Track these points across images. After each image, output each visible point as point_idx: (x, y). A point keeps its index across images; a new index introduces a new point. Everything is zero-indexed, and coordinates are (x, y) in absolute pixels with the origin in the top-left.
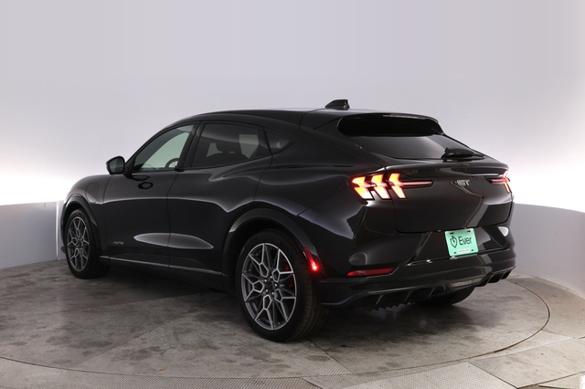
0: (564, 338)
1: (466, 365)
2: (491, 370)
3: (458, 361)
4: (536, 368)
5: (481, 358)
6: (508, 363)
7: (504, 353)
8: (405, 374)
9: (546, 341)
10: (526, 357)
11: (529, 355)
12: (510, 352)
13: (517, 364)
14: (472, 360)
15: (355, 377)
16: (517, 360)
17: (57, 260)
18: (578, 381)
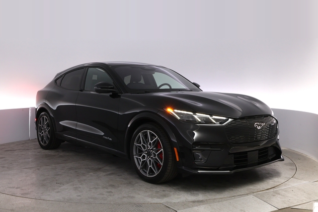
0: (305, 182)
1: (251, 196)
2: (265, 199)
3: (247, 194)
4: (289, 198)
5: (259, 193)
6: (274, 196)
7: (272, 190)
8: (219, 202)
9: (295, 184)
10: (284, 192)
11: (286, 191)
12: (275, 189)
13: (279, 196)
14: (255, 194)
15: (191, 203)
16: (279, 194)
17: (29, 140)
18: (312, 205)
